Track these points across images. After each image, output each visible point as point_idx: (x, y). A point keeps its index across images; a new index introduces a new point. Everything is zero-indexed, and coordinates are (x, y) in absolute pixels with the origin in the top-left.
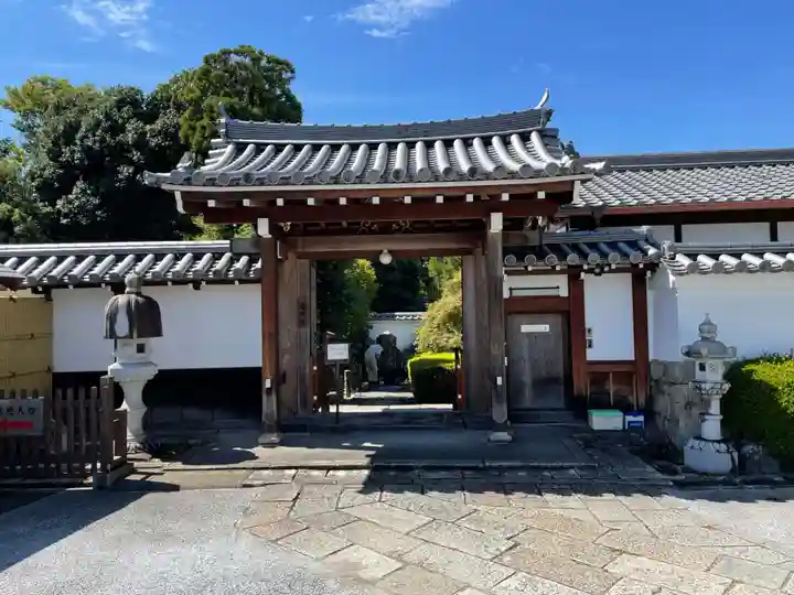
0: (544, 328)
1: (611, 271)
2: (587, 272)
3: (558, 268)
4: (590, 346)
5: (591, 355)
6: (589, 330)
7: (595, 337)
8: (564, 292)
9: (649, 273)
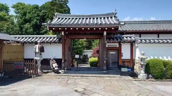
0: (114, 53)
1: (126, 43)
2: (122, 43)
3: (116, 42)
4: (122, 56)
5: (123, 58)
6: (122, 53)
7: (123, 55)
8: (118, 46)
9: (133, 43)
